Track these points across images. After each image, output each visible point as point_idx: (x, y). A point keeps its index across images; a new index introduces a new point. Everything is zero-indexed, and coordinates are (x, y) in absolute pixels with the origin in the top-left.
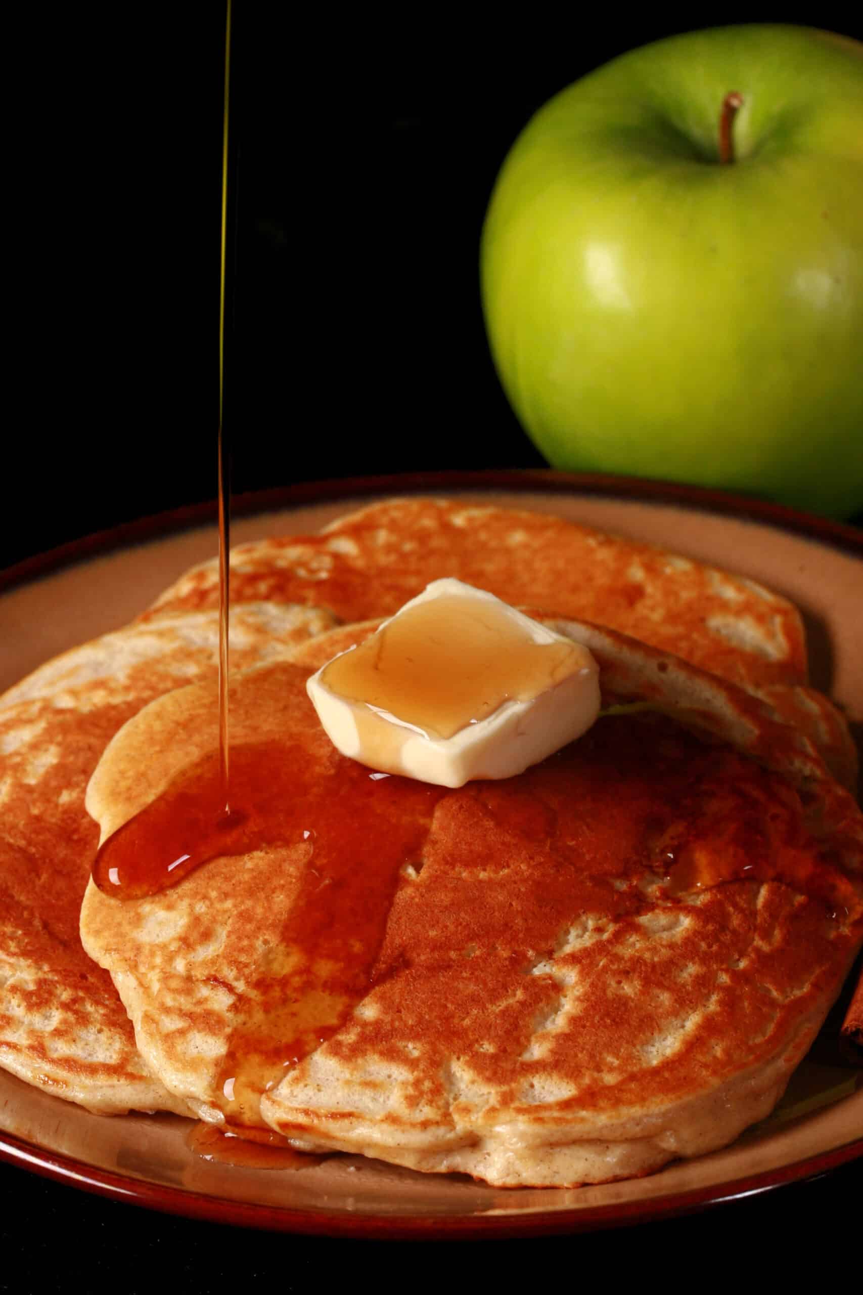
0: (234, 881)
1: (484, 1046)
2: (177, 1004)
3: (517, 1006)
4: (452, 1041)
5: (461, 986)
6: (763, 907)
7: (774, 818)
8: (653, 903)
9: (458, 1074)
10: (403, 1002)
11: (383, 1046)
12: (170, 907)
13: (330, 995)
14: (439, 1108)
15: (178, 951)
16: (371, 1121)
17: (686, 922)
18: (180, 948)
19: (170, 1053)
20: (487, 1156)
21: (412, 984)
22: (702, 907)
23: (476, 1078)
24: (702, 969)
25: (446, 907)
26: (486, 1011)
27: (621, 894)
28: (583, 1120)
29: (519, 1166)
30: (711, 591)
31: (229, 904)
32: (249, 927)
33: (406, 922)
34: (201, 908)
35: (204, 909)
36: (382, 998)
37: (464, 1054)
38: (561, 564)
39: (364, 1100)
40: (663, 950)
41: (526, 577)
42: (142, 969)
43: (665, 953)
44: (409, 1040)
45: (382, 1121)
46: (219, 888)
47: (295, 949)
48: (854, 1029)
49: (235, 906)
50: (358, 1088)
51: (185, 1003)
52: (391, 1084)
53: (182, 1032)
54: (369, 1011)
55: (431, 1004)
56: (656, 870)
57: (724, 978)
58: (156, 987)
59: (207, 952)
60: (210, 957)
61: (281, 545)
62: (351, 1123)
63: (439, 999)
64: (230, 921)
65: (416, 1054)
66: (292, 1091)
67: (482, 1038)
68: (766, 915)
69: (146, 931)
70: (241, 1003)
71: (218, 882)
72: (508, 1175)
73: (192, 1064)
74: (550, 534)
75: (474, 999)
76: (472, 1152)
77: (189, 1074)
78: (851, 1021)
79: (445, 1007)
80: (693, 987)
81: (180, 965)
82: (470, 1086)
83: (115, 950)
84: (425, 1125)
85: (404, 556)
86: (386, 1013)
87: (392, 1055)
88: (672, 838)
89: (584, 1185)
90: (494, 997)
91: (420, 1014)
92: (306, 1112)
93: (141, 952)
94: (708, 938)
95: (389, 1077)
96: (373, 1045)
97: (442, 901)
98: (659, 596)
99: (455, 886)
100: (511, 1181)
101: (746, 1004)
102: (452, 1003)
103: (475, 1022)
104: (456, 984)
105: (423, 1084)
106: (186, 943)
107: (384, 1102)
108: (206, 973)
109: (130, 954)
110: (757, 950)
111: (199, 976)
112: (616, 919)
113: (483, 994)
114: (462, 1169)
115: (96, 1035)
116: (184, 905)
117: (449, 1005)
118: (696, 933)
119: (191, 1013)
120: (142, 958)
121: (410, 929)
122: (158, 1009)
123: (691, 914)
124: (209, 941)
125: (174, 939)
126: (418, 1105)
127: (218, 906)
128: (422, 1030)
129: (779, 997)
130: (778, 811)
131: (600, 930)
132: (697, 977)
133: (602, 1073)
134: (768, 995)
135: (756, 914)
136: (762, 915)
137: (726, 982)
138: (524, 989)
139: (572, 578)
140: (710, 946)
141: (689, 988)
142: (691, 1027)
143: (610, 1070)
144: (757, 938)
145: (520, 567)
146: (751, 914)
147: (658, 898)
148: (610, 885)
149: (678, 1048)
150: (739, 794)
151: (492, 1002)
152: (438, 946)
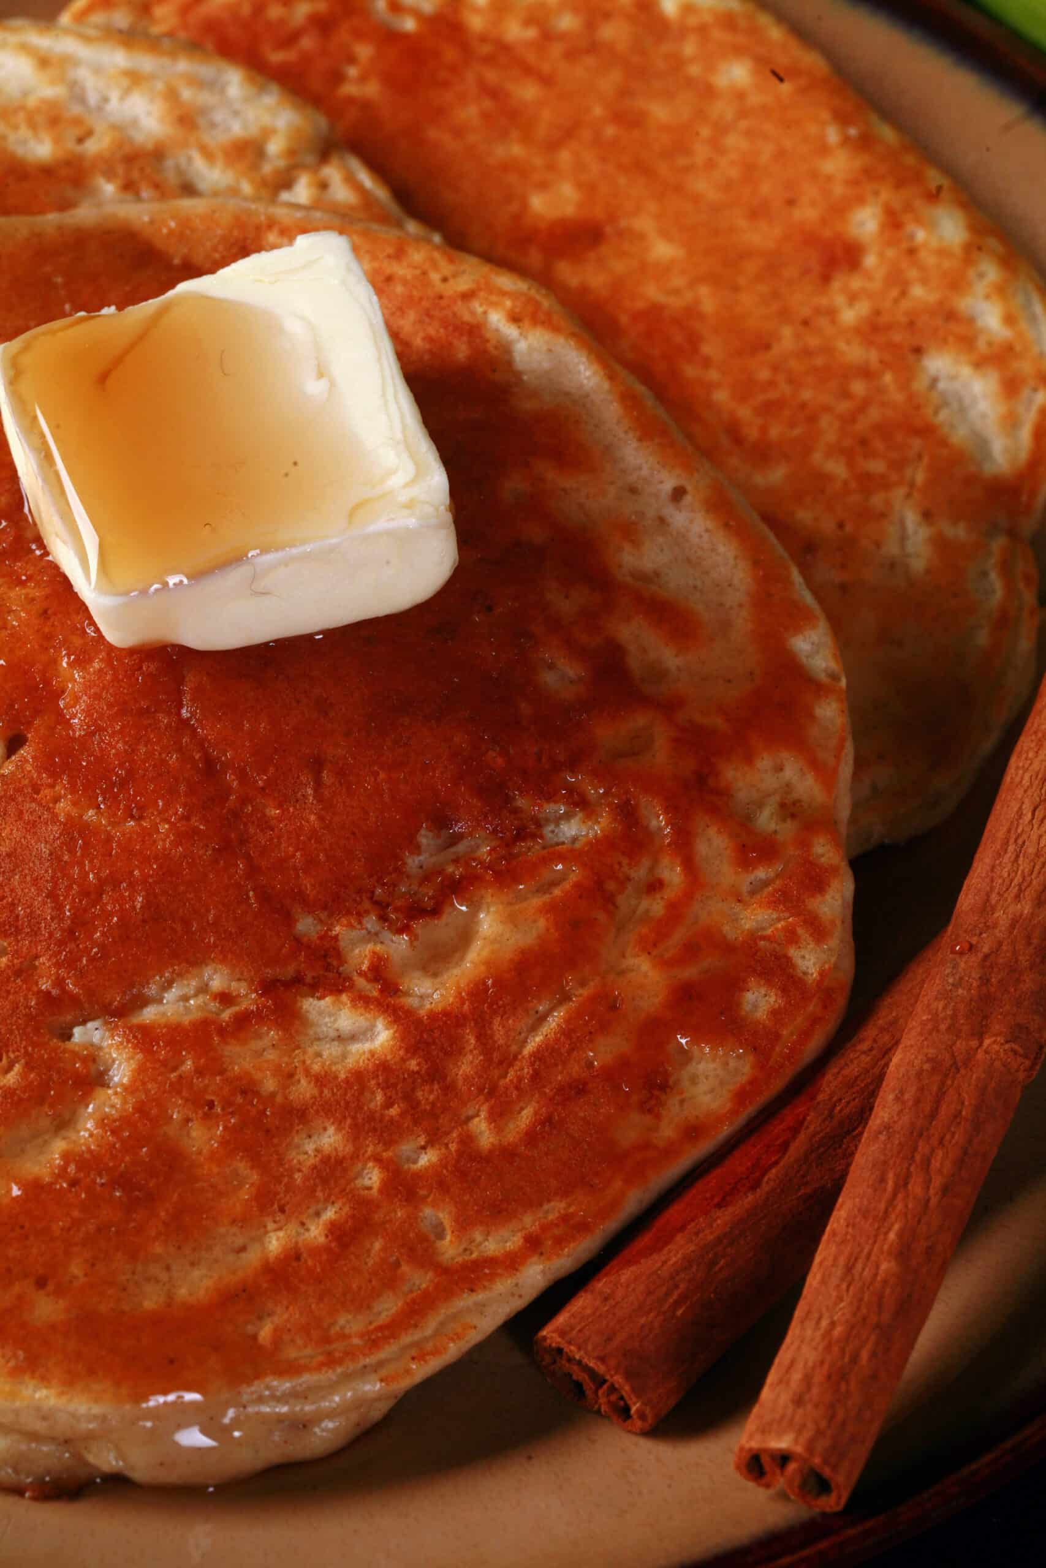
6: (534, 1053)
17: (380, 1038)
22: (425, 1018)
24: (345, 1146)
30: (963, 303)
38: (765, 155)
40: (303, 1083)
41: (701, 152)
43: (304, 1089)
56: (391, 914)
57: (372, 1178)
68: (527, 1071)
80: (306, 1179)
94: (394, 1085)
98: (877, 279)
101: (377, 1245)
110: (467, 1140)
118: (382, 1067)
123: (397, 1025)
129: (449, 1249)
130: (673, 874)
131: (225, 998)
132: (326, 1160)
133: (42, 1292)
134: (432, 1237)
135: (511, 1065)
136: (522, 1070)
137: (370, 1188)
138: (29, 1067)
139: (765, 188)
140: (388, 1104)
141: (298, 1176)
142: (252, 1258)
143: (60, 1291)
144: (483, 1115)
145: (705, 132)
146: (501, 1063)
147: (361, 974)
148: (289, 920)
149: (202, 1292)
150: (628, 814)
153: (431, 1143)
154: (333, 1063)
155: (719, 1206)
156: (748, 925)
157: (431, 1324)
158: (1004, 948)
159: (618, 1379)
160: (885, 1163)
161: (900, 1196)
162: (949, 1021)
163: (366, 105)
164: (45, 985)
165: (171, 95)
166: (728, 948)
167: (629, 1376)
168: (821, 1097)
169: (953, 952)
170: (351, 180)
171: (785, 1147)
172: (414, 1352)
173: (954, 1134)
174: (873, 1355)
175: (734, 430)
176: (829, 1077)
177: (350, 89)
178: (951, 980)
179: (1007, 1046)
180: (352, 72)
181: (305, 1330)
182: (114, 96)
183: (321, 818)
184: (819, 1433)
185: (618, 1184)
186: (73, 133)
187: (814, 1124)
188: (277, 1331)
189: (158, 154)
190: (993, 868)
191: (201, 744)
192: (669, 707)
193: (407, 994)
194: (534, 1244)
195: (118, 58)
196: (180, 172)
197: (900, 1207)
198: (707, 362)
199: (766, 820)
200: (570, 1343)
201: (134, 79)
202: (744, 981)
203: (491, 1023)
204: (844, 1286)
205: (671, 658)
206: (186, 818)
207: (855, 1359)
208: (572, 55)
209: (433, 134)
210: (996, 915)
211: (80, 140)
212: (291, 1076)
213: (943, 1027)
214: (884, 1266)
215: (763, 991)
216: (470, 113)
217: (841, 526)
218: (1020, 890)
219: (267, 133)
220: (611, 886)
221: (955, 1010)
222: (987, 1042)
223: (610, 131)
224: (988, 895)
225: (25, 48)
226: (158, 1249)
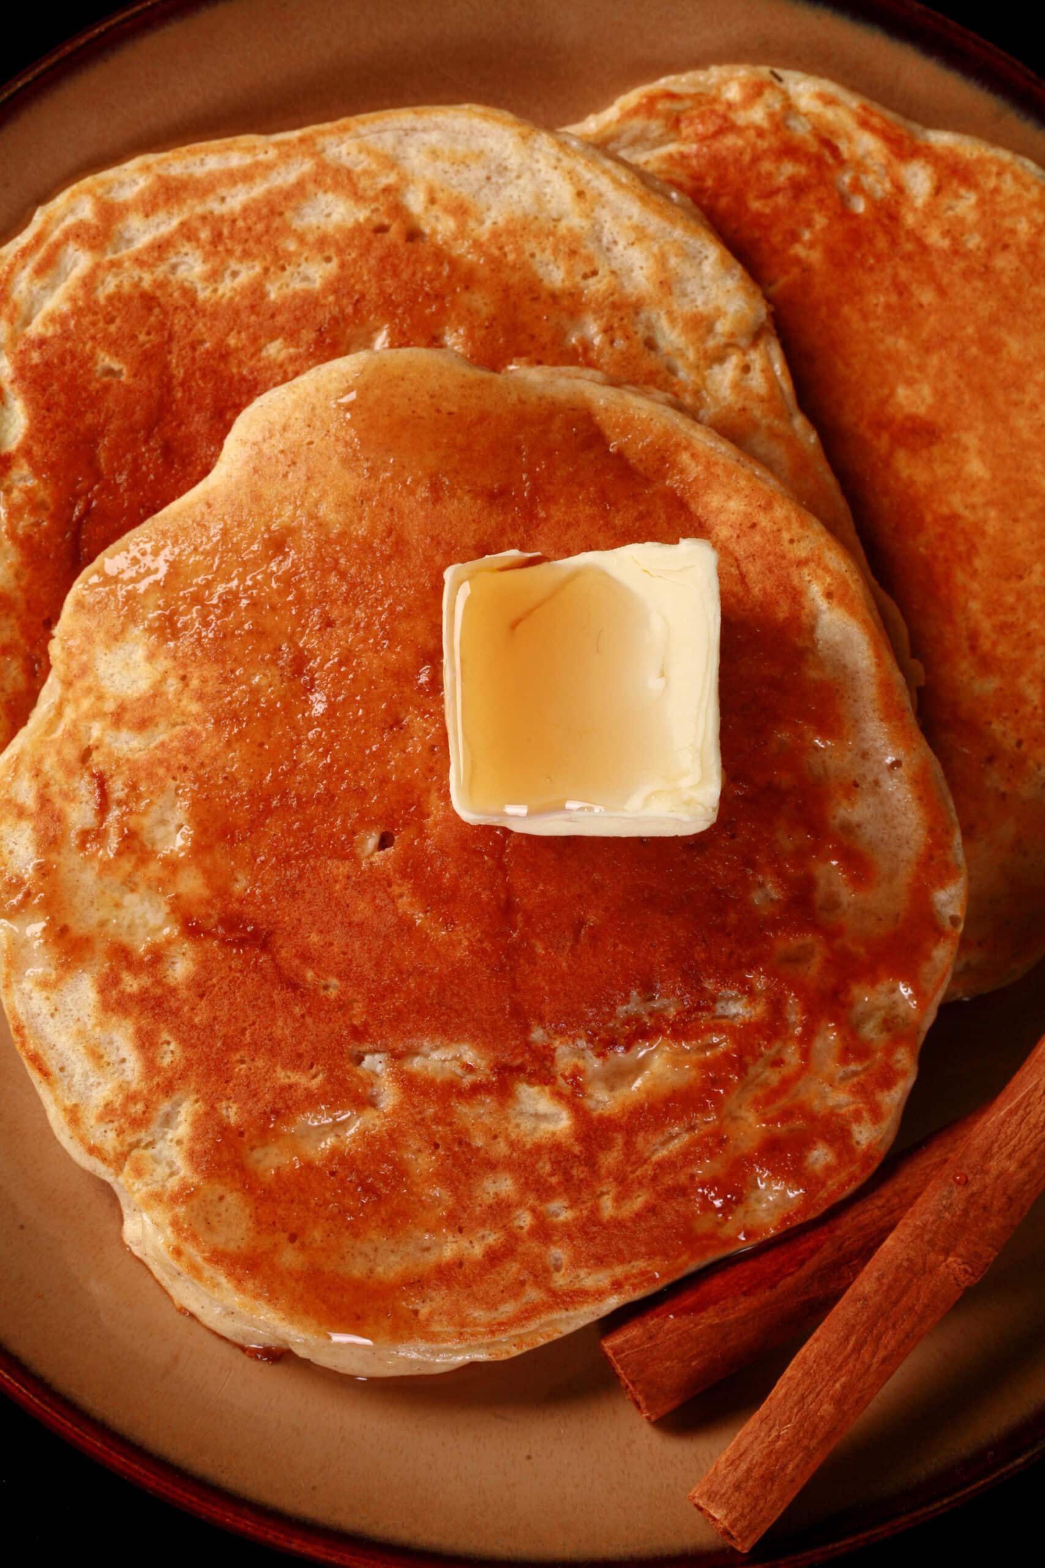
1: (230, 1110)
2: (50, 776)
3: (301, 1094)
4: (208, 1077)
5: (280, 1021)
9: (181, 1118)
10: (216, 988)
11: (148, 1023)
12: (152, 656)
13: (168, 913)
14: (122, 1144)
15: (106, 715)
16: (58, 1097)
17: (561, 1124)
18: (110, 713)
20: (132, 1215)
21: (245, 973)
22: (596, 1119)
23: (185, 1141)
24: (515, 1195)
25: (350, 924)
26: (270, 1072)
27: (530, 1046)
28: (217, 1285)
31: (194, 708)
32: (181, 758)
33: (304, 902)
34: (172, 685)
35: (170, 691)
36: (205, 964)
37: (205, 1101)
39: (79, 1065)
40: (502, 1144)
42: (70, 695)
44: (176, 1038)
45: (65, 1110)
46: (205, 681)
47: (190, 829)
49: (197, 717)
50: (83, 1048)
51: (57, 781)
52: (114, 1073)
53: (22, 813)
54: (182, 964)
55: (235, 1016)
56: (596, 1041)
57: (525, 1220)
58: (58, 734)
59: (126, 743)
60: (123, 752)
62: (41, 1083)
63: (247, 1018)
64: (178, 730)
65: (166, 1061)
66: (31, 991)
67: (237, 1099)
68: (650, 1172)
69: (109, 657)
70: (90, 836)
71: (211, 671)
72: (135, 1246)
75: (274, 1049)
79: (243, 1032)
80: (482, 1212)
81: (96, 730)
82: (174, 1143)
84: (92, 1152)
86: (189, 988)
87: (146, 1042)
88: (651, 1013)
90: (296, 1061)
91: (216, 1018)
92: (20, 1028)
93: (84, 676)
94: (560, 1161)
95: (123, 1061)
96: (142, 1013)
97: (355, 911)
99: (382, 908)
101: (515, 1268)
102: (252, 1035)
103: (248, 1075)
104: (279, 1014)
105: (135, 1104)
106: (121, 714)
107: (92, 1085)
108: (103, 767)
109: (75, 668)
111: (95, 764)
112: (498, 1068)
113: (286, 1050)
116: (162, 666)
117: (248, 1033)
119: (49, 800)
120: (79, 684)
121: (300, 914)
122: (35, 759)
123: (575, 1118)
124: (141, 732)
125: (115, 698)
126: (112, 1121)
127: (186, 699)
128: (199, 1039)
129: (560, 1280)
130: (793, 1057)
131: (469, 1069)
132: (500, 1201)
133: (291, 1245)
134: (552, 1269)
135: (641, 1166)
136: (648, 1170)
137: (521, 1228)
138: (328, 1080)
140: (552, 1175)
141: (478, 1209)
142: (431, 1258)
143: (303, 1248)
144: (611, 1194)
146: (634, 1163)
147: (563, 1075)
148: (527, 1029)
149: (392, 1275)
150: (777, 1008)
151: (284, 1067)
152: (306, 957)
153: (571, 1207)
154: (526, 1135)
155: (745, 1294)
156: (831, 1103)
157: (533, 1325)
158: (988, 1192)
159: (640, 1398)
160: (854, 1326)
161: (854, 1356)
162: (931, 1235)
163: (806, 268)
164: (356, 1022)
165: (662, 260)
166: (811, 1117)
168: (839, 1232)
169: (954, 1178)
170: (767, 370)
171: (802, 1263)
172: (516, 1341)
173: (904, 1321)
174: (797, 1466)
175: (974, 637)
176: (848, 1218)
177: (799, 250)
178: (944, 1202)
179: (962, 1267)
180: (807, 235)
181: (449, 1314)
182: (622, 243)
183: (570, 967)
184: (742, 1515)
185: (685, 1257)
186: (582, 268)
187: (827, 1252)
188: (431, 1314)
189: (637, 307)
190: (1004, 1121)
191: (509, 889)
192: (831, 934)
193: (590, 1096)
194: (617, 1286)
195: (633, 209)
196: (650, 327)
197: (851, 1365)
198: (974, 574)
199: (870, 1031)
200: (618, 1362)
201: (640, 235)
202: (814, 1143)
203: (637, 1134)
204: (795, 1410)
205: (847, 895)
206: (480, 941)
207: (783, 1469)
208: (967, 275)
209: (846, 310)
210: (991, 1164)
211: (585, 277)
212: (495, 1137)
213: (926, 1237)
214: (825, 1406)
215: (826, 1151)
216: (878, 300)
217: (1019, 743)
218: (1014, 1151)
219: (719, 313)
220: (748, 1059)
221: (938, 1228)
222: (950, 1259)
223: (974, 350)
224: (993, 1143)
225: (571, 175)
226: (374, 1235)
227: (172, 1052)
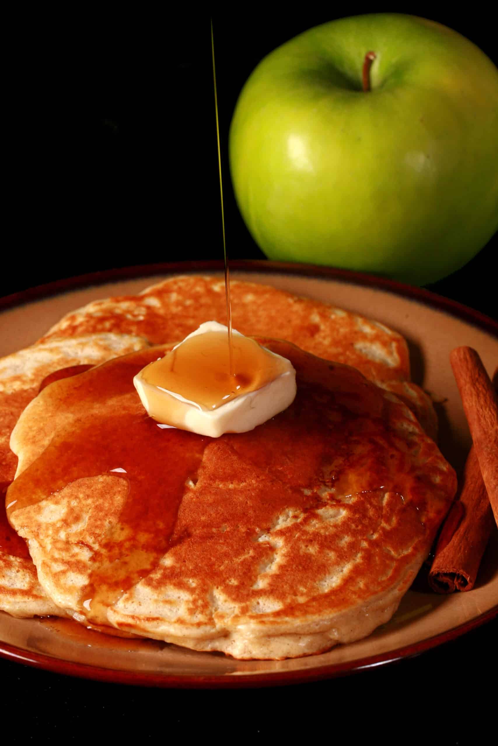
0: (92, 489)
1: (232, 581)
2: (61, 557)
3: (250, 559)
4: (213, 578)
5: (219, 548)
6: (386, 505)
7: (392, 456)
8: (325, 502)
9: (217, 597)
10: (187, 556)
11: (175, 581)
12: (57, 503)
13: (146, 552)
14: (206, 615)
15: (61, 527)
16: (169, 622)
17: (344, 513)
18: (62, 525)
19: (57, 584)
20: (233, 642)
21: (191, 547)
22: (353, 505)
23: (227, 599)
24: (352, 539)
25: (211, 504)
26: (232, 562)
27: (308, 497)
28: (286, 622)
29: (251, 647)
30: (356, 328)
31: (90, 501)
32: (101, 514)
33: (188, 512)
34: (74, 503)
35: (76, 504)
36: (175, 554)
37: (220, 585)
38: (273, 313)
39: (165, 611)
40: (331, 528)
41: (253, 320)
42: (41, 537)
43: (332, 530)
44: (190, 578)
45: (175, 622)
46: (84, 492)
47: (126, 526)
48: (436, 573)
49: (93, 502)
50: (161, 604)
51: (66, 556)
52: (180, 602)
53: (64, 572)
54: (168, 561)
55: (202, 558)
56: (327, 484)
57: (365, 544)
58: (49, 547)
59: (77, 528)
60: (79, 531)
61: (118, 301)
62: (158, 624)
63: (207, 555)
64: (90, 511)
65: (194, 585)
66: (125, 606)
67: (230, 577)
68: (388, 509)
69: (43, 516)
70: (96, 557)
71: (83, 489)
72: (245, 652)
73: (69, 590)
74: (267, 296)
75: (226, 555)
76: (225, 640)
77: (67, 596)
78: (435, 568)
79: (210, 559)
80: (348, 549)
81: (62, 535)
82: (224, 603)
83: (26, 526)
84: (199, 625)
85: (186, 308)
86: (177, 563)
87: (180, 585)
88: (336, 467)
89: (287, 658)
90: (237, 553)
91: (196, 563)
92: (133, 617)
93: (41, 528)
94: (355, 522)
95: (179, 598)
96: (170, 580)
97: (208, 500)
98: (328, 332)
99: (216, 493)
100: (247, 656)
101: (377, 558)
102: (214, 557)
103: (226, 568)
104: (216, 547)
105: (198, 602)
106: (66, 523)
107: (176, 611)
108: (77, 539)
109: (35, 529)
110: (383, 529)
111: (73, 541)
112: (305, 511)
113: (231, 552)
114: (219, 649)
115: (16, 573)
116: (65, 501)
117: (212, 558)
118: (349, 519)
119: (69, 562)
120: (41, 531)
121: (191, 516)
122: (50, 559)
123: (346, 509)
124: (79, 522)
125: (59, 521)
126: (195, 613)
127: (84, 502)
128: (197, 572)
129: (395, 555)
130: (394, 452)
131: (296, 517)
132: (350, 543)
133: (297, 596)
134: (389, 553)
135: (383, 509)
136: (386, 509)
137: (366, 547)
138: (253, 550)
139: (280, 321)
140: (357, 526)
141: (345, 549)
142: (346, 571)
143: (302, 595)
144: (383, 522)
145: (250, 314)
146: (380, 509)
147: (328, 500)
148: (301, 492)
149: (339, 582)
150: (373, 442)
151: (236, 557)
152: (206, 525)
153: (374, 532)
154: (335, 522)
157: (404, 574)
159: (461, 571)
167: (463, 568)
172: (402, 581)
181: (372, 582)
188: (365, 585)
192: (366, 416)
193: (344, 501)
194: (416, 549)
200: (442, 568)
203: (371, 501)
212: (327, 528)
226: (320, 577)
227: (193, 582)
